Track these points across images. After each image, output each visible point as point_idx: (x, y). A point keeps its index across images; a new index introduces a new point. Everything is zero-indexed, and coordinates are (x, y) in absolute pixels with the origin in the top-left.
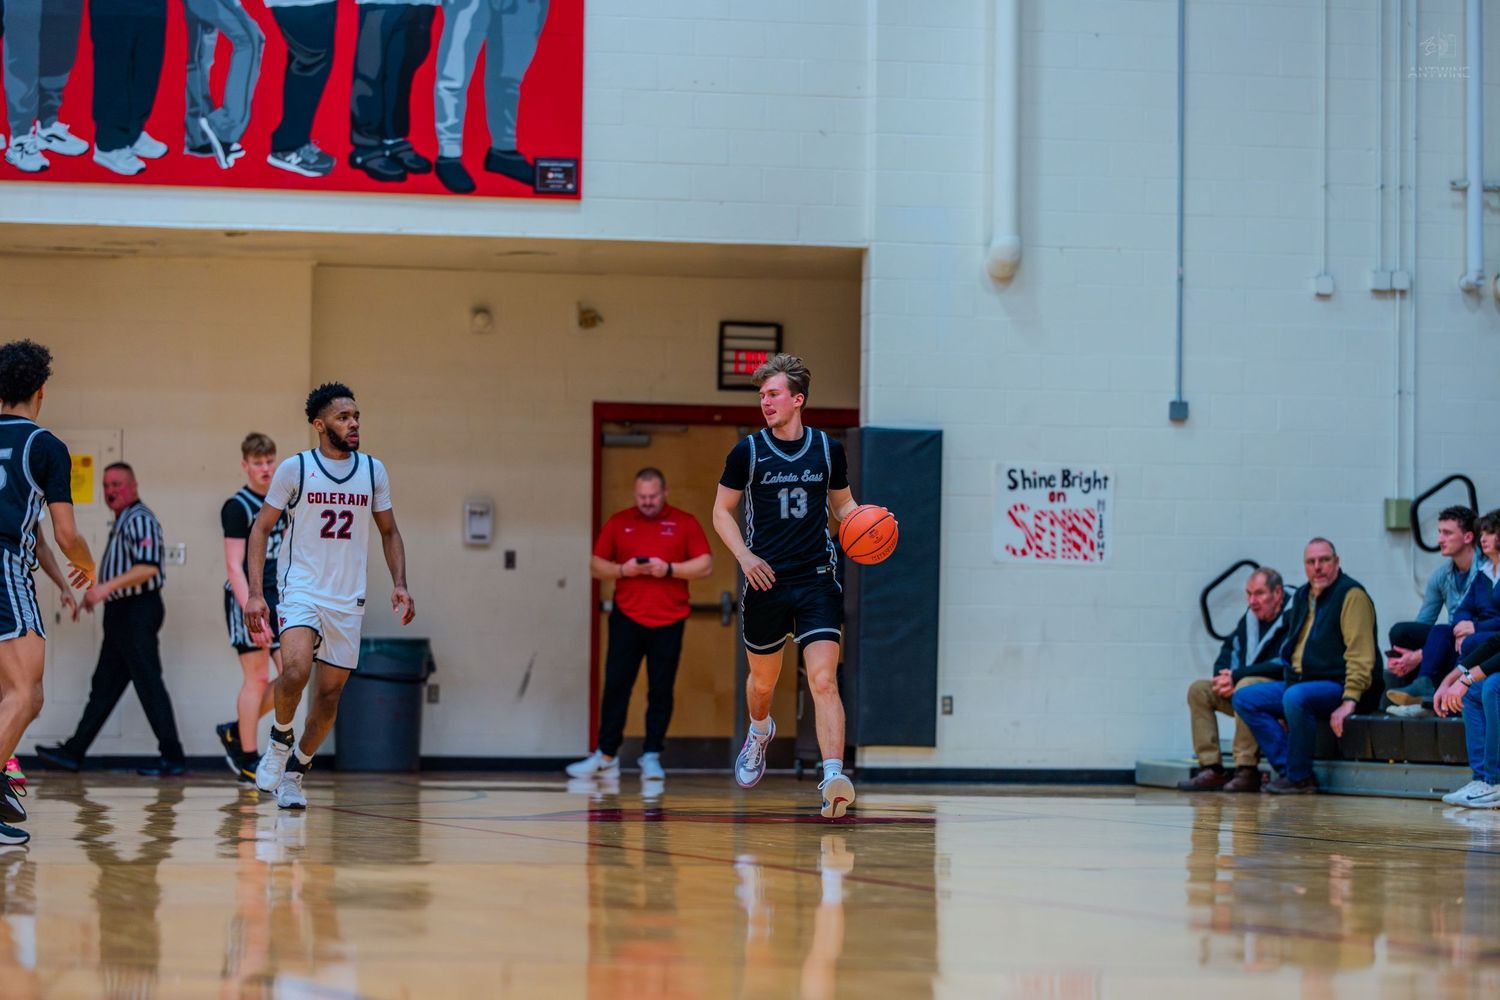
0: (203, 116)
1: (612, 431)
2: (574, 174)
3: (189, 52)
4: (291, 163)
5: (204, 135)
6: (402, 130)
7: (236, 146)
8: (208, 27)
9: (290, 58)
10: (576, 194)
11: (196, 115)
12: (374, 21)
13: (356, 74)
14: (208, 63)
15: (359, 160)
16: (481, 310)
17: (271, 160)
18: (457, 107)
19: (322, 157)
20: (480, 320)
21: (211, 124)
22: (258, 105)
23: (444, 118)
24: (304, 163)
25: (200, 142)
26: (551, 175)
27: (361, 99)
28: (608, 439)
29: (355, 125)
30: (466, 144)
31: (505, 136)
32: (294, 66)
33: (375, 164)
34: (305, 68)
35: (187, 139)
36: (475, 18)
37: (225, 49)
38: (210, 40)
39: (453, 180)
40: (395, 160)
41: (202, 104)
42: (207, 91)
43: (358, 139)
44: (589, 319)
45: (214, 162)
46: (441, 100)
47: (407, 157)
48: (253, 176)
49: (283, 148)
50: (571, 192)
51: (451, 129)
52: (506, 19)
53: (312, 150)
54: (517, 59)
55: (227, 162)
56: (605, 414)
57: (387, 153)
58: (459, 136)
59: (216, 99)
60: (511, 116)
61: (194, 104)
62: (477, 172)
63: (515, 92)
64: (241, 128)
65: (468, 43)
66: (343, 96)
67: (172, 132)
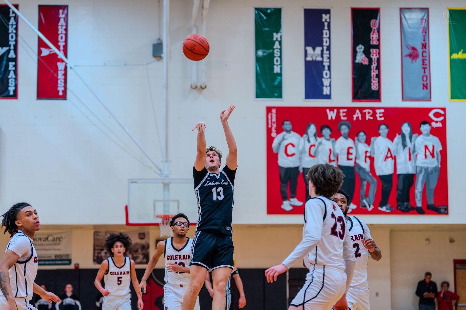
0: (365, 199)
1: (458, 266)
2: (447, 209)
3: (360, 185)
4: (384, 209)
5: (364, 204)
6: (408, 200)
7: (372, 206)
8: (364, 180)
9: (383, 186)
10: (447, 214)
11: (363, 199)
12: (401, 178)
13: (398, 189)
14: (365, 188)
15: (399, 208)
16: (428, 240)
17: (380, 209)
18: (420, 196)
19: (390, 208)
20: (427, 242)
21: (366, 201)
22: (376, 196)
23: (417, 198)
24: (387, 209)
25: (363, 205)
26: (442, 210)
27: (399, 195)
28: (457, 267)
29: (398, 200)
30: (423, 203)
31: (431, 201)
32: (384, 188)
33: (403, 208)
34: (386, 188)
35: (361, 205)
36: (423, 176)
37: (368, 185)
38: (365, 183)
39: (419, 211)
40: (407, 207)
41: (364, 197)
42: (365, 194)
43: (399, 203)
44: (452, 241)
45: (367, 209)
46: (416, 195)
47: (410, 207)
48: (375, 212)
49: (382, 206)
50: (446, 212)
51: (419, 200)
52: (430, 176)
53: (389, 206)
54: (433, 184)
55: (370, 209)
56: (456, 262)
57: (405, 206)
58: (421, 202)
59: (367, 195)
60: (432, 197)
61: (362, 196)
62: (425, 209)
63: (433, 192)
64: (372, 201)
65: (422, 182)
66: (395, 194)
67: (358, 203)
